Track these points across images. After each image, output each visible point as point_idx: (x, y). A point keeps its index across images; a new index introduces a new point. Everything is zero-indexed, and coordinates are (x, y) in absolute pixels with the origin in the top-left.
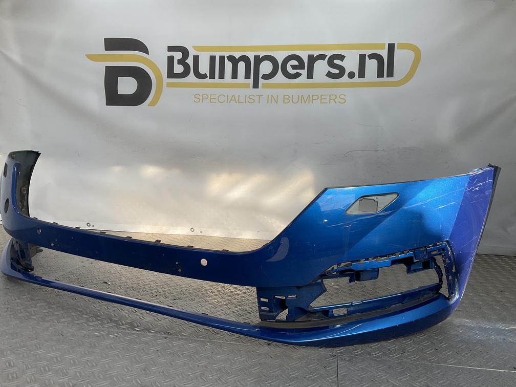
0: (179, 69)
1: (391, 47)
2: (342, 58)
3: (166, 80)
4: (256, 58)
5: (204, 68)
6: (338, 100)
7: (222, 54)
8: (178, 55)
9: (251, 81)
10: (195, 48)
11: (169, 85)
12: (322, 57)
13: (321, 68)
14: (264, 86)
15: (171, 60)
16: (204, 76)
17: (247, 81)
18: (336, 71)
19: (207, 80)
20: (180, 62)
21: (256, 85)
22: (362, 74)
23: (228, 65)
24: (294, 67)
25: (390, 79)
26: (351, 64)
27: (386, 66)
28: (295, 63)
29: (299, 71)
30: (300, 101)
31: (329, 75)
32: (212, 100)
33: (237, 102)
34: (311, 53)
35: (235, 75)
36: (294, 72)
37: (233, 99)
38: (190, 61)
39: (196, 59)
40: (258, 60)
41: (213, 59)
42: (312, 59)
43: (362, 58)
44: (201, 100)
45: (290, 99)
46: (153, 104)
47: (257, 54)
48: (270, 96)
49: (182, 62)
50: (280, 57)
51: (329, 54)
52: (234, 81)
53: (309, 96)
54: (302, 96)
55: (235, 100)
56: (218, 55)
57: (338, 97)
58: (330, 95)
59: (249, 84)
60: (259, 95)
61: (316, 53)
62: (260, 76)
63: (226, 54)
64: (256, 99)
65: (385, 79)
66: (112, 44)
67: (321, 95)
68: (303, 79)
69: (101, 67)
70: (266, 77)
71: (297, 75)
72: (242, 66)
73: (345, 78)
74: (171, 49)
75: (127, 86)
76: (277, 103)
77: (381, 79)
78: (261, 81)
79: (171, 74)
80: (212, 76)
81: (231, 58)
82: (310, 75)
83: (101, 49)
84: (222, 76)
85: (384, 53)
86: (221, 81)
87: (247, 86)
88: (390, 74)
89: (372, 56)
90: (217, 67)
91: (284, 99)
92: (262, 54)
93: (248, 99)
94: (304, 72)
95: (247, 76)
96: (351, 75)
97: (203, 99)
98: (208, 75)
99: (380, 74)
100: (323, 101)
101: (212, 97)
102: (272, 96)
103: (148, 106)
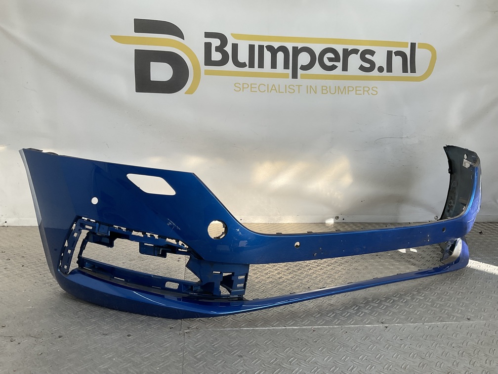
0: (216, 56)
1: (413, 46)
2: (372, 53)
3: (203, 68)
4: (295, 48)
5: (243, 57)
6: (371, 91)
7: (261, 43)
8: (216, 42)
9: (290, 71)
10: (235, 36)
11: (207, 73)
12: (355, 51)
13: (355, 61)
14: (303, 77)
15: (208, 46)
16: (243, 65)
17: (286, 71)
18: (367, 65)
19: (247, 69)
20: (218, 49)
21: (295, 76)
22: (390, 69)
23: (267, 55)
24: (330, 60)
25: (413, 75)
26: (380, 59)
27: (409, 64)
28: (331, 55)
29: (335, 63)
30: (337, 91)
31: (362, 68)
32: (253, 89)
34: (346, 47)
35: (274, 65)
36: (330, 64)
37: (273, 88)
38: (228, 49)
39: (235, 47)
40: (297, 51)
41: (252, 48)
42: (347, 53)
43: (389, 54)
45: (328, 90)
46: (191, 92)
47: (295, 45)
49: (219, 49)
50: (317, 49)
51: (361, 48)
52: (274, 70)
53: (345, 87)
54: (339, 87)
55: (276, 90)
56: (257, 44)
57: (371, 89)
58: (364, 87)
59: (288, 74)
60: (299, 86)
61: (350, 48)
62: (299, 66)
63: (265, 44)
64: (296, 88)
65: (409, 74)
66: (142, 26)
68: (338, 71)
69: (130, 50)
70: (304, 68)
71: (333, 68)
72: (280, 56)
73: (375, 72)
74: (208, 35)
75: (161, 72)
76: (316, 93)
77: (405, 74)
78: (300, 72)
79: (208, 61)
80: (252, 65)
81: (270, 48)
82: (345, 68)
83: (130, 30)
84: (261, 65)
85: (407, 51)
86: (261, 70)
87: (286, 76)
88: (413, 70)
89: (398, 53)
90: (256, 56)
91: (322, 90)
92: (300, 46)
93: (288, 89)
94: (340, 65)
95: (286, 66)
96: (381, 69)
97: (243, 88)
98: (247, 64)
99: (405, 70)
100: (358, 92)
101: (253, 86)
102: (311, 86)
103: (185, 93)
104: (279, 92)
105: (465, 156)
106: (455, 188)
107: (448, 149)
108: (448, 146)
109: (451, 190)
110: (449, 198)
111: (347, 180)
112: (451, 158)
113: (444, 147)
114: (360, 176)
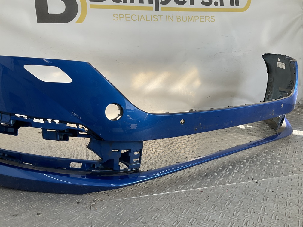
3: (89, 3)
6: (210, 19)
9: (153, 5)
11: (92, 6)
14: (163, 9)
17: (151, 5)
18: (207, 1)
19: (122, 4)
21: (157, 8)
22: (222, 4)
25: (237, 7)
30: (187, 19)
31: (203, 3)
32: (127, 19)
33: (146, 20)
37: (142, 18)
44: (119, 19)
45: (181, 18)
46: (80, 21)
48: (168, 17)
52: (141, 5)
53: (193, 16)
55: (144, 19)
57: (210, 18)
58: (205, 16)
59: (152, 7)
60: (161, 16)
62: (160, 2)
64: (159, 18)
65: (235, 7)
67: (200, 16)
68: (187, 5)
70: (163, 3)
71: (184, 2)
73: (212, 6)
75: (56, 6)
76: (173, 21)
77: (232, 7)
78: (161, 6)
82: (192, 3)
86: (132, 4)
87: (150, 9)
88: (237, 4)
91: (177, 18)
93: (153, 19)
95: (150, 2)
96: (216, 4)
97: (120, 18)
99: (232, 4)
100: (202, 20)
101: (127, 16)
102: (169, 16)
103: (76, 22)
104: (147, 21)
105: (279, 60)
106: (272, 83)
107: (265, 56)
108: (266, 54)
109: (269, 84)
110: (268, 89)
111: (198, 83)
112: (267, 62)
113: (262, 55)
114: (206, 80)
